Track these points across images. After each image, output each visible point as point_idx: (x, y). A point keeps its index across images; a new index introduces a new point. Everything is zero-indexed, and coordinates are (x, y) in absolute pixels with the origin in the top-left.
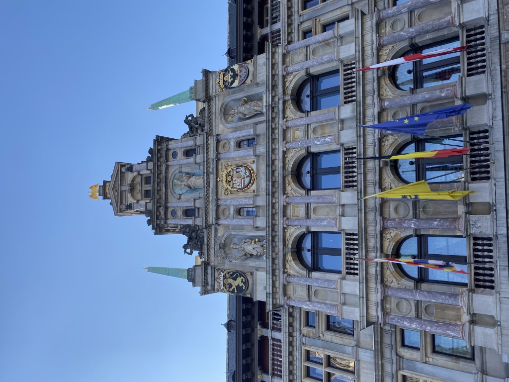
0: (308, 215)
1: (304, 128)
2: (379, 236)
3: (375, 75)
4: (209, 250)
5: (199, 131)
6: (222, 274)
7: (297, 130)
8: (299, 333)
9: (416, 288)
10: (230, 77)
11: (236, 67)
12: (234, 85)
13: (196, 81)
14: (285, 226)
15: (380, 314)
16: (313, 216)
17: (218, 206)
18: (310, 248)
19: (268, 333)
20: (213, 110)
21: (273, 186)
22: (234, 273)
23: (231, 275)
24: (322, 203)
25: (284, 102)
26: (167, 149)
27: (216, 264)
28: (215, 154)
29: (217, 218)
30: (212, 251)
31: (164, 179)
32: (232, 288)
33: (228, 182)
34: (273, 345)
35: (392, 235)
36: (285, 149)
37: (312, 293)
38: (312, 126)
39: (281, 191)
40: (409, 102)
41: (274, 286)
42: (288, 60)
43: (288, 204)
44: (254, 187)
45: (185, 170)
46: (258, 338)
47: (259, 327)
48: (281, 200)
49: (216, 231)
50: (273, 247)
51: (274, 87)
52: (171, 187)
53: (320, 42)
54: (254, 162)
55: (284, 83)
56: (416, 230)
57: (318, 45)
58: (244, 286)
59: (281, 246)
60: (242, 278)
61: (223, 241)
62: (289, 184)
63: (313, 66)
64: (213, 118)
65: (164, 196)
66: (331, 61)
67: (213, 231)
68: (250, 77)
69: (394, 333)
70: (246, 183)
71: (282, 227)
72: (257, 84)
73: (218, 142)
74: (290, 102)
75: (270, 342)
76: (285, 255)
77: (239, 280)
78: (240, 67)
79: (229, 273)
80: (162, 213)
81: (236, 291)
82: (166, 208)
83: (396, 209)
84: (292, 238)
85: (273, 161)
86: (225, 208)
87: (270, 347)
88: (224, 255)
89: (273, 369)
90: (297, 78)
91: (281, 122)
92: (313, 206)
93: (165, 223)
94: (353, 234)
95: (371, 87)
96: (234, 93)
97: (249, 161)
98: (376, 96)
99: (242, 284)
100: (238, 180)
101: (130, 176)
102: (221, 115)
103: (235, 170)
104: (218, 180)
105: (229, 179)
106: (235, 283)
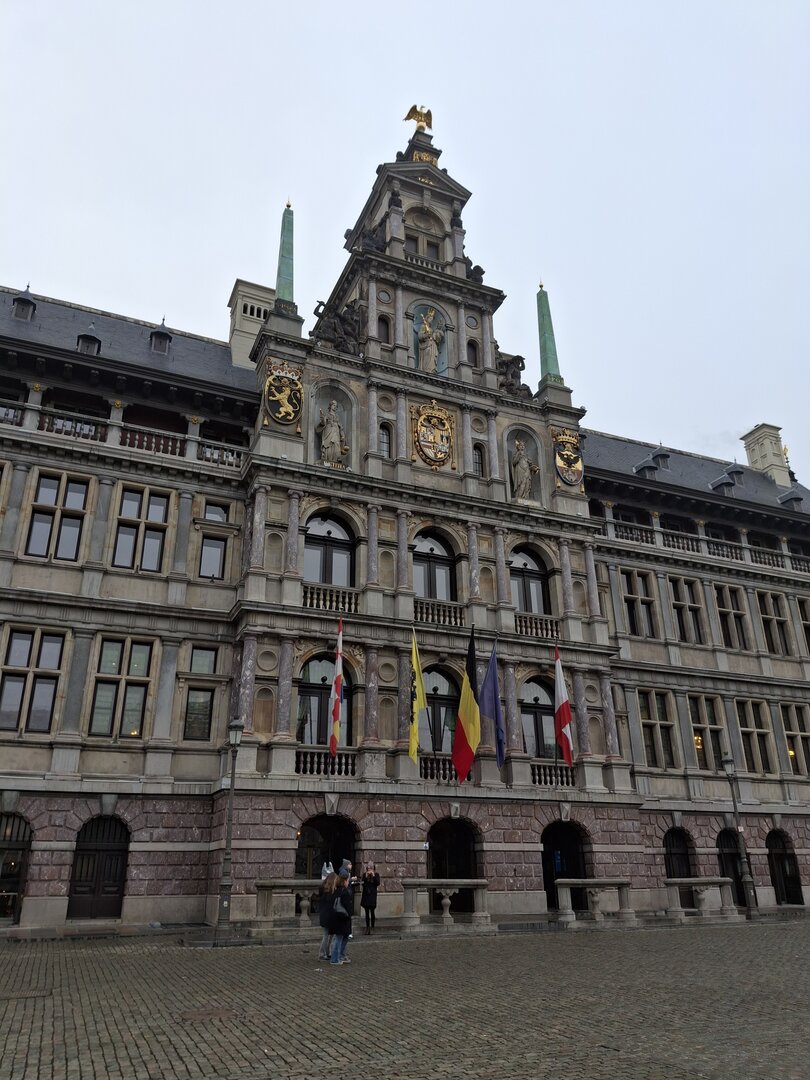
0: (382, 543)
1: (491, 555)
2: (359, 640)
3: (544, 661)
4: (331, 359)
5: (501, 378)
6: (296, 378)
7: (490, 545)
8: (198, 490)
9: (296, 682)
10: (569, 453)
11: (579, 466)
12: (558, 458)
13: (571, 391)
14: (369, 506)
15: (258, 629)
16: (381, 550)
17: (396, 391)
18: (332, 535)
19: (194, 434)
20: (528, 414)
21: (426, 499)
22: (299, 401)
23: (295, 394)
24: (398, 567)
25: (526, 534)
26: (484, 311)
27: (308, 366)
28: (471, 404)
29: (380, 387)
30: (327, 365)
31: (439, 292)
32: (277, 394)
33: (428, 419)
34: (174, 440)
35: (358, 657)
36: (470, 524)
37: (276, 531)
38: (492, 568)
39: (416, 508)
40: (510, 697)
41: (286, 472)
42: (575, 546)
43: (398, 516)
44: (420, 463)
45: (450, 336)
46: (182, 414)
47: (202, 419)
48: (405, 506)
49: (358, 378)
50: (341, 483)
51: (548, 523)
52: (425, 302)
53: (589, 593)
54: (454, 469)
55: (550, 537)
56: (364, 688)
57: (586, 591)
58: (280, 416)
59: (341, 494)
60: (293, 415)
61: (341, 387)
62: (423, 522)
63: (563, 581)
64: (518, 412)
65: (414, 285)
66: (566, 606)
67: (358, 373)
68: (564, 487)
69: (213, 638)
70: (427, 450)
71: (369, 501)
72: (554, 495)
73: (487, 414)
74: (524, 540)
75: (179, 436)
76: (328, 498)
77: (290, 409)
78: (579, 472)
79: (299, 391)
80: (388, 275)
81: (271, 398)
82: (395, 285)
83: (387, 666)
84: (350, 513)
85: (457, 505)
86: (391, 403)
87: (172, 434)
88: (321, 385)
89: (133, 432)
90: (552, 555)
91: (504, 524)
92: (393, 552)
93: (371, 277)
94: (356, 604)
95: (532, 655)
96: (547, 455)
97: (455, 461)
98: (521, 658)
99: (283, 414)
100: (431, 438)
101: (444, 214)
102: (522, 425)
103: (445, 434)
104: (434, 401)
105: (434, 421)
106: (283, 397)
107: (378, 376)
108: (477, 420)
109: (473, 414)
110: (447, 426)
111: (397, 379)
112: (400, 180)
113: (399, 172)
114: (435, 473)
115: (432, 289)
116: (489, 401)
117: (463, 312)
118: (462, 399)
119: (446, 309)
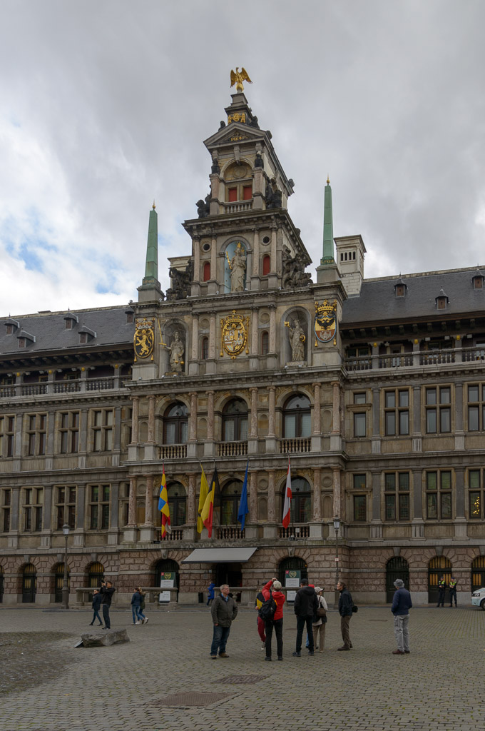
0: (199, 414)
1: (267, 406)
2: (183, 472)
4: (171, 306)
6: (149, 327)
7: (268, 399)
9: (155, 498)
10: (325, 319)
11: (333, 326)
12: (317, 325)
14: (189, 394)
16: (199, 418)
17: (208, 314)
18: (179, 415)
20: (302, 298)
21: (220, 381)
22: (151, 341)
23: (149, 338)
24: (208, 426)
25: (291, 386)
28: (258, 305)
29: (199, 314)
30: (170, 309)
31: (240, 229)
32: (140, 341)
33: (230, 325)
35: (185, 481)
36: (250, 389)
37: (144, 420)
38: (267, 414)
39: (217, 388)
41: (143, 387)
42: (327, 386)
43: (208, 395)
44: (226, 356)
48: (210, 389)
49: (188, 312)
51: (303, 375)
52: (233, 239)
53: (333, 416)
54: (247, 354)
55: (305, 384)
56: (188, 496)
57: (331, 415)
58: (141, 354)
60: (148, 351)
61: (179, 322)
62: (224, 395)
63: (314, 412)
65: (222, 231)
67: (188, 309)
68: (320, 346)
70: (229, 347)
71: (189, 391)
72: (313, 353)
74: (291, 390)
76: (168, 395)
77: (145, 348)
78: (333, 332)
79: (151, 335)
80: (205, 232)
81: (137, 344)
82: (210, 236)
84: (183, 400)
85: (240, 380)
86: (208, 322)
88: (168, 325)
90: (310, 396)
91: (273, 384)
92: (206, 417)
93: (195, 238)
94: (186, 452)
97: (249, 348)
98: (277, 468)
99: (143, 352)
100: (232, 338)
101: (250, 159)
102: (297, 307)
103: (241, 332)
104: (234, 311)
105: (234, 325)
106: (143, 343)
107: (198, 307)
108: (265, 314)
109: (262, 311)
110: (242, 325)
111: (209, 305)
112: (218, 149)
113: (215, 144)
114: (234, 361)
115: (235, 228)
116: (270, 298)
117: (256, 236)
118: (251, 303)
119: (247, 238)
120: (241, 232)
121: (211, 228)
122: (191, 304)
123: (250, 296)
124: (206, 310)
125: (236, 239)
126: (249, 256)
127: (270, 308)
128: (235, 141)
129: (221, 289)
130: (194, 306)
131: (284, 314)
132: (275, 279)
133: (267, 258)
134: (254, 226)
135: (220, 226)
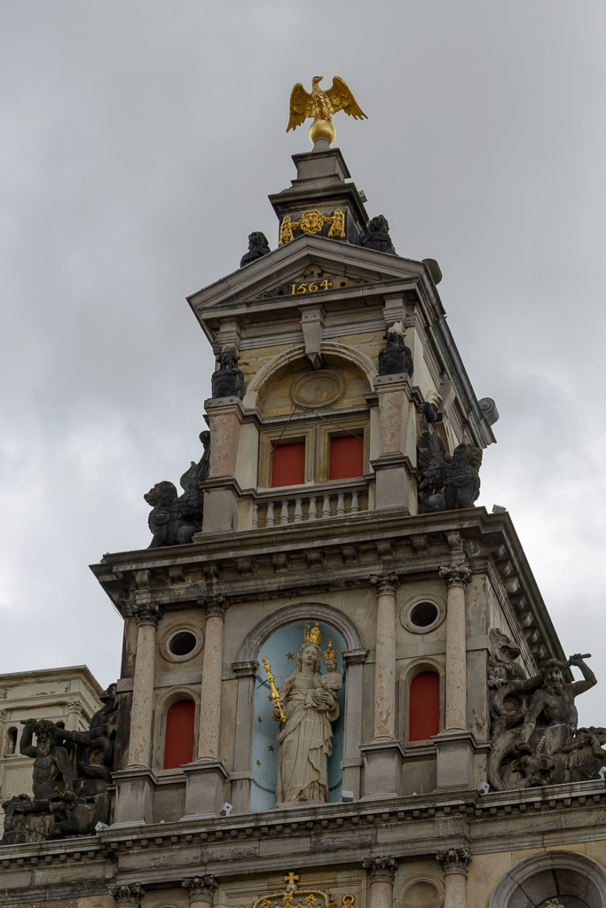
4: (24, 863)
17: (184, 890)
26: (447, 576)
29: (139, 893)
31: (322, 577)
45: (355, 684)
52: (290, 615)
64: (542, 822)
73: (440, 862)
101: (360, 344)
102: (553, 855)
104: (292, 877)
107: (140, 866)
108: (421, 884)
109: (405, 874)
112: (237, 319)
115: (301, 577)
116: (445, 826)
117: (386, 603)
118: (363, 846)
119: (347, 612)
120: (326, 588)
121: (207, 576)
122: (110, 854)
123: (361, 819)
124: (175, 875)
125: (304, 612)
126: (355, 673)
127: (442, 862)
128: (308, 295)
129: (239, 793)
130: (125, 862)
131: (501, 885)
132: (464, 754)
133: (426, 678)
134: (377, 570)
135: (241, 572)
